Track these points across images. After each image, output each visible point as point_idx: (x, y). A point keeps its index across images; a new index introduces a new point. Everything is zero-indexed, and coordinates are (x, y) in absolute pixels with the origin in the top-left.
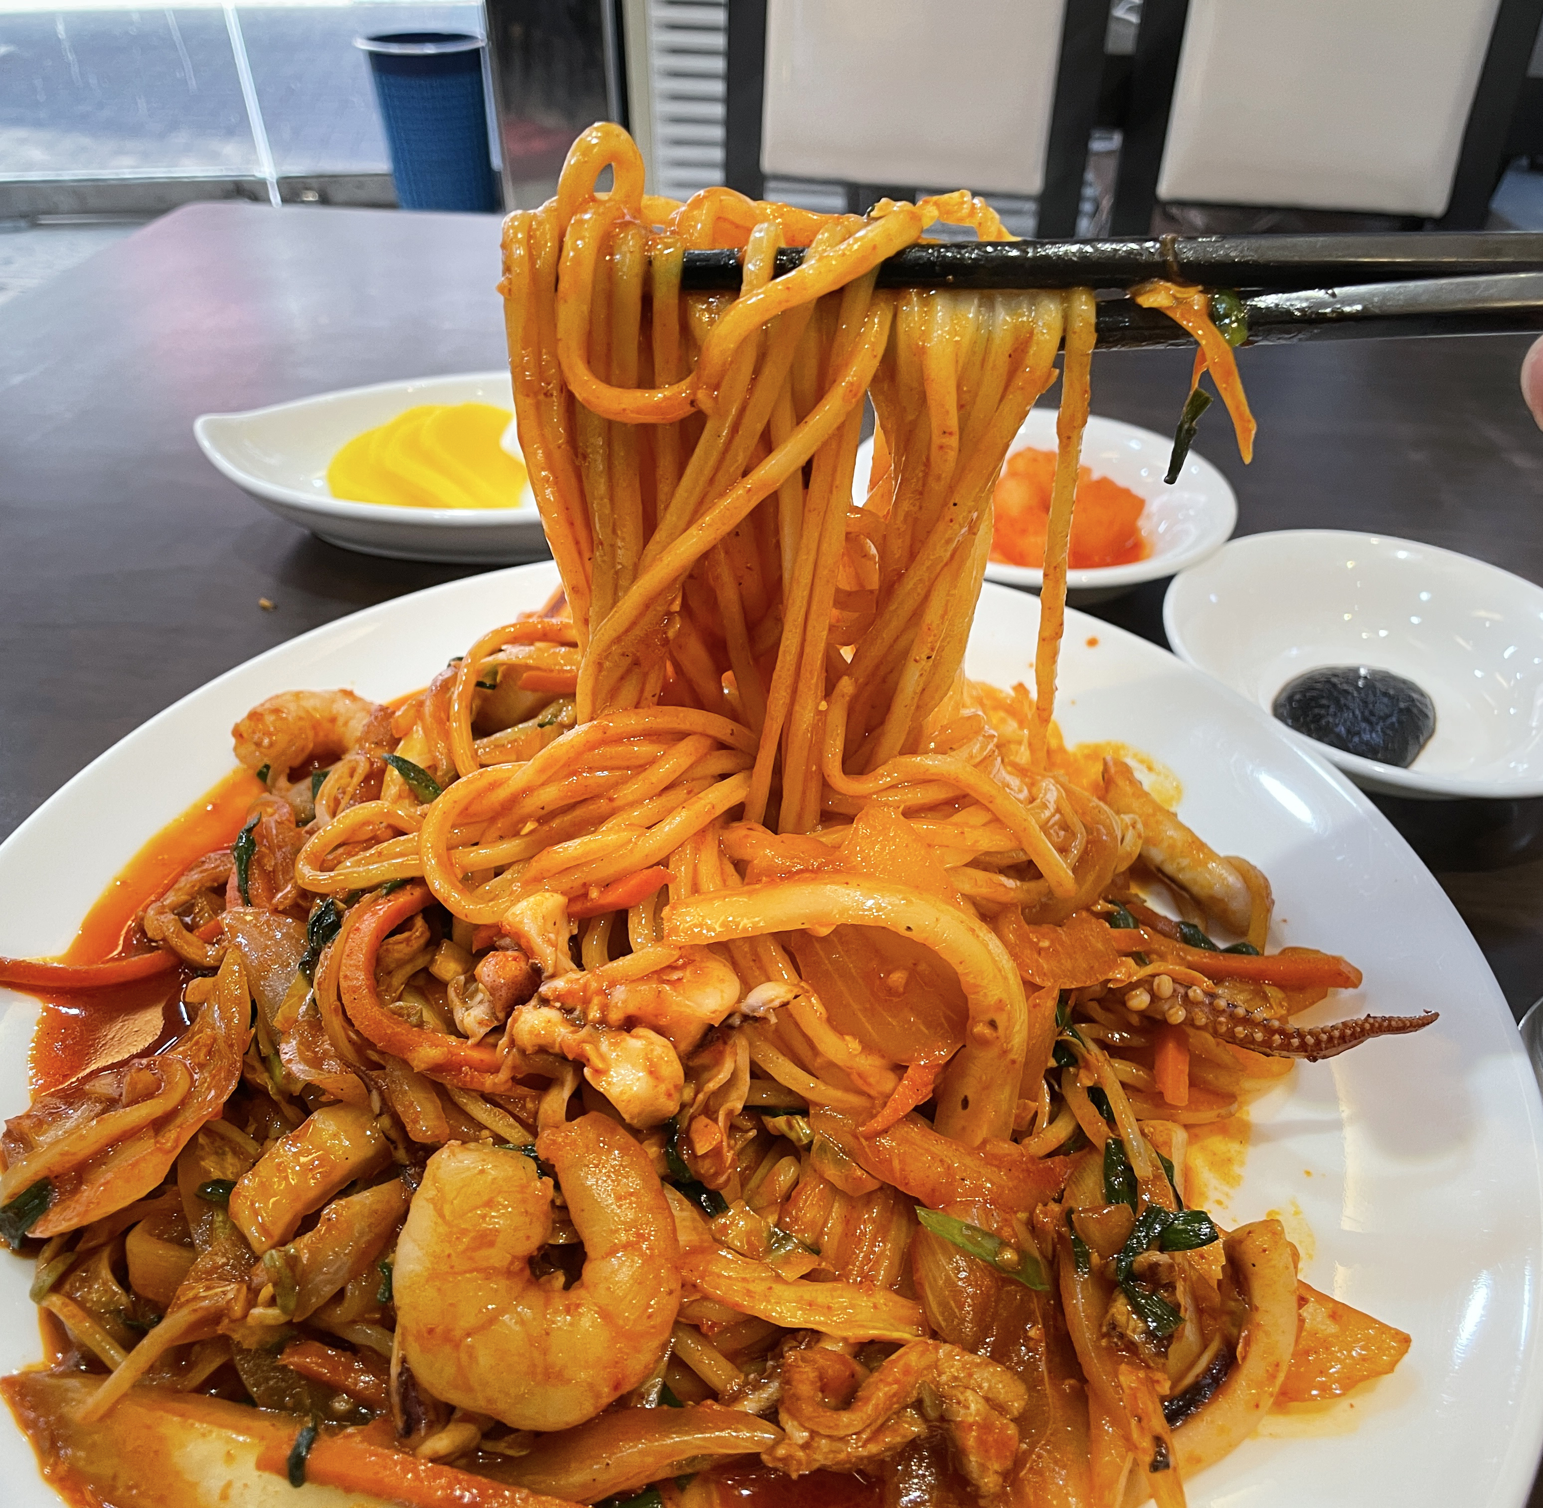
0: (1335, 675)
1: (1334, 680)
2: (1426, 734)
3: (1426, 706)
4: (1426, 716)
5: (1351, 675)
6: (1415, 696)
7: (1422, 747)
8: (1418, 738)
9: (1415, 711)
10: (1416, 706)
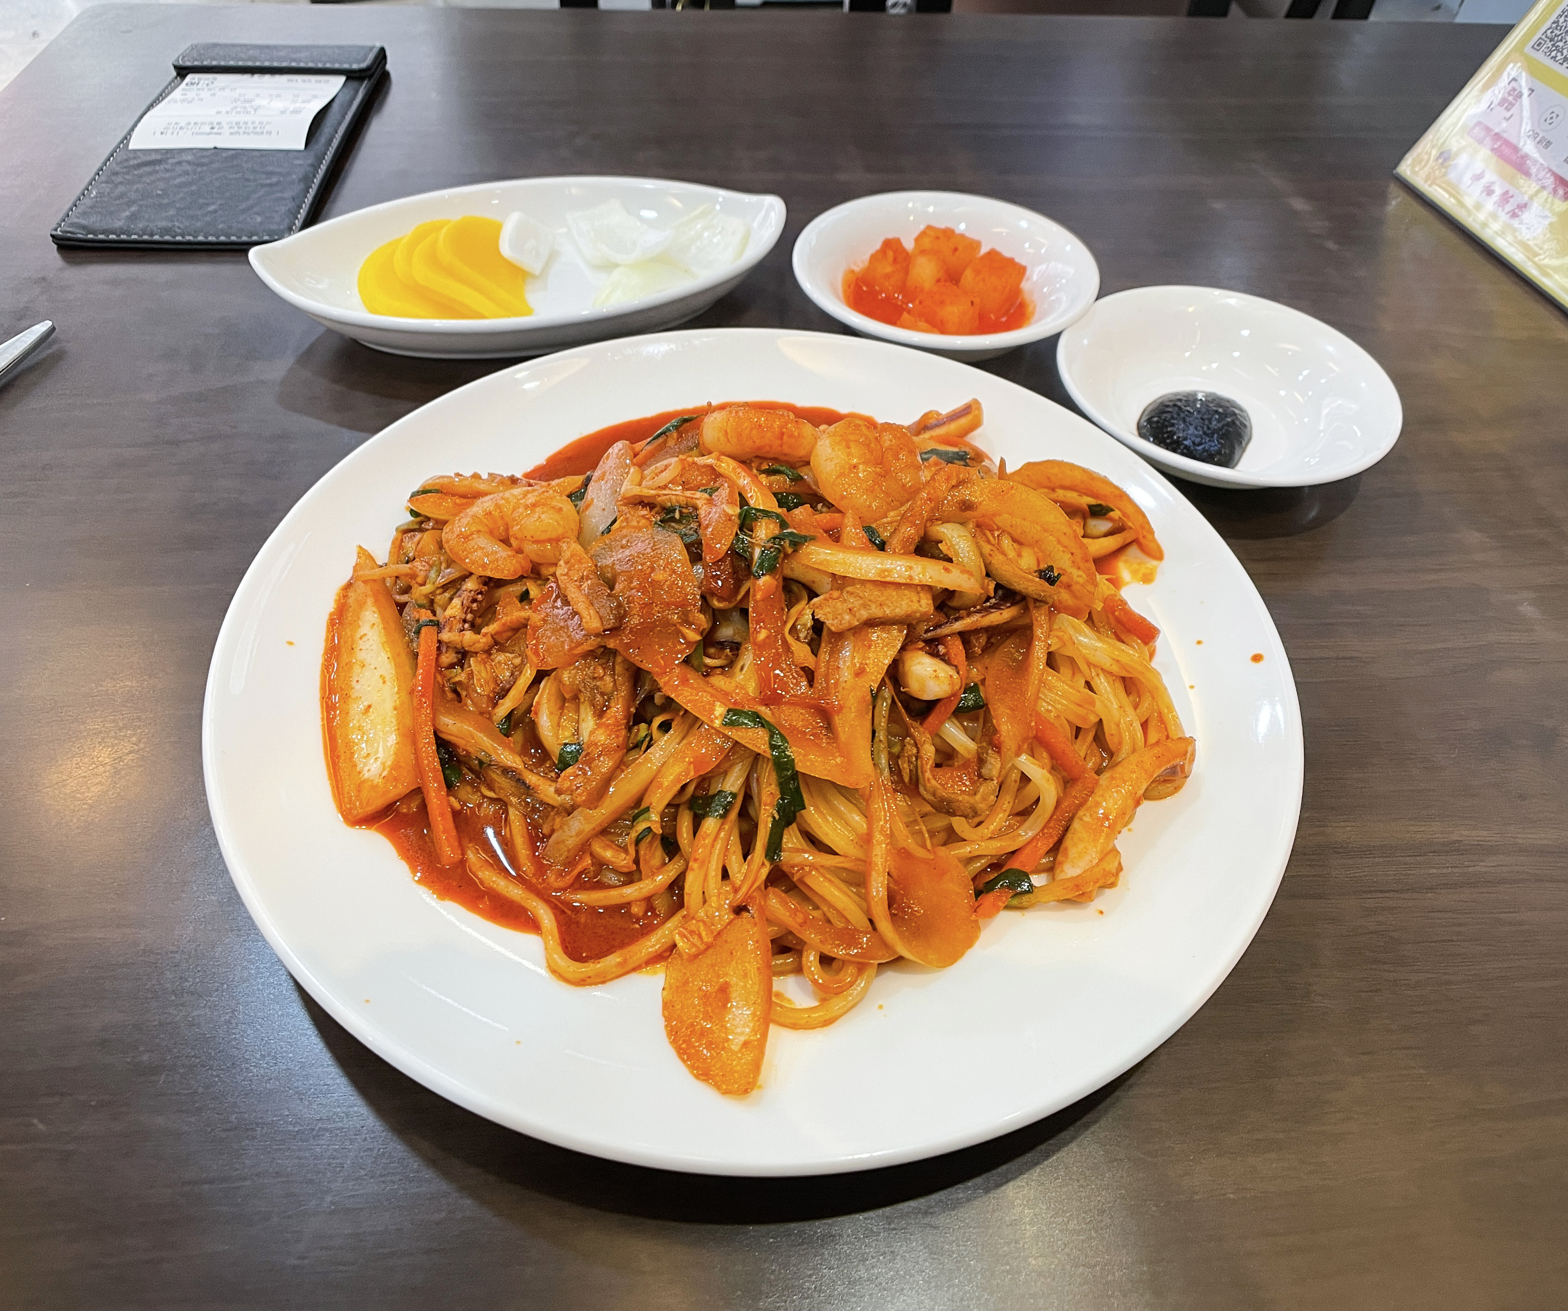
0: (1180, 400)
1: (1179, 404)
2: (1246, 439)
3: (1245, 419)
4: (1245, 426)
5: (1190, 399)
6: (1237, 411)
7: (1244, 450)
8: (1241, 443)
9: (1238, 423)
10: (1238, 419)
